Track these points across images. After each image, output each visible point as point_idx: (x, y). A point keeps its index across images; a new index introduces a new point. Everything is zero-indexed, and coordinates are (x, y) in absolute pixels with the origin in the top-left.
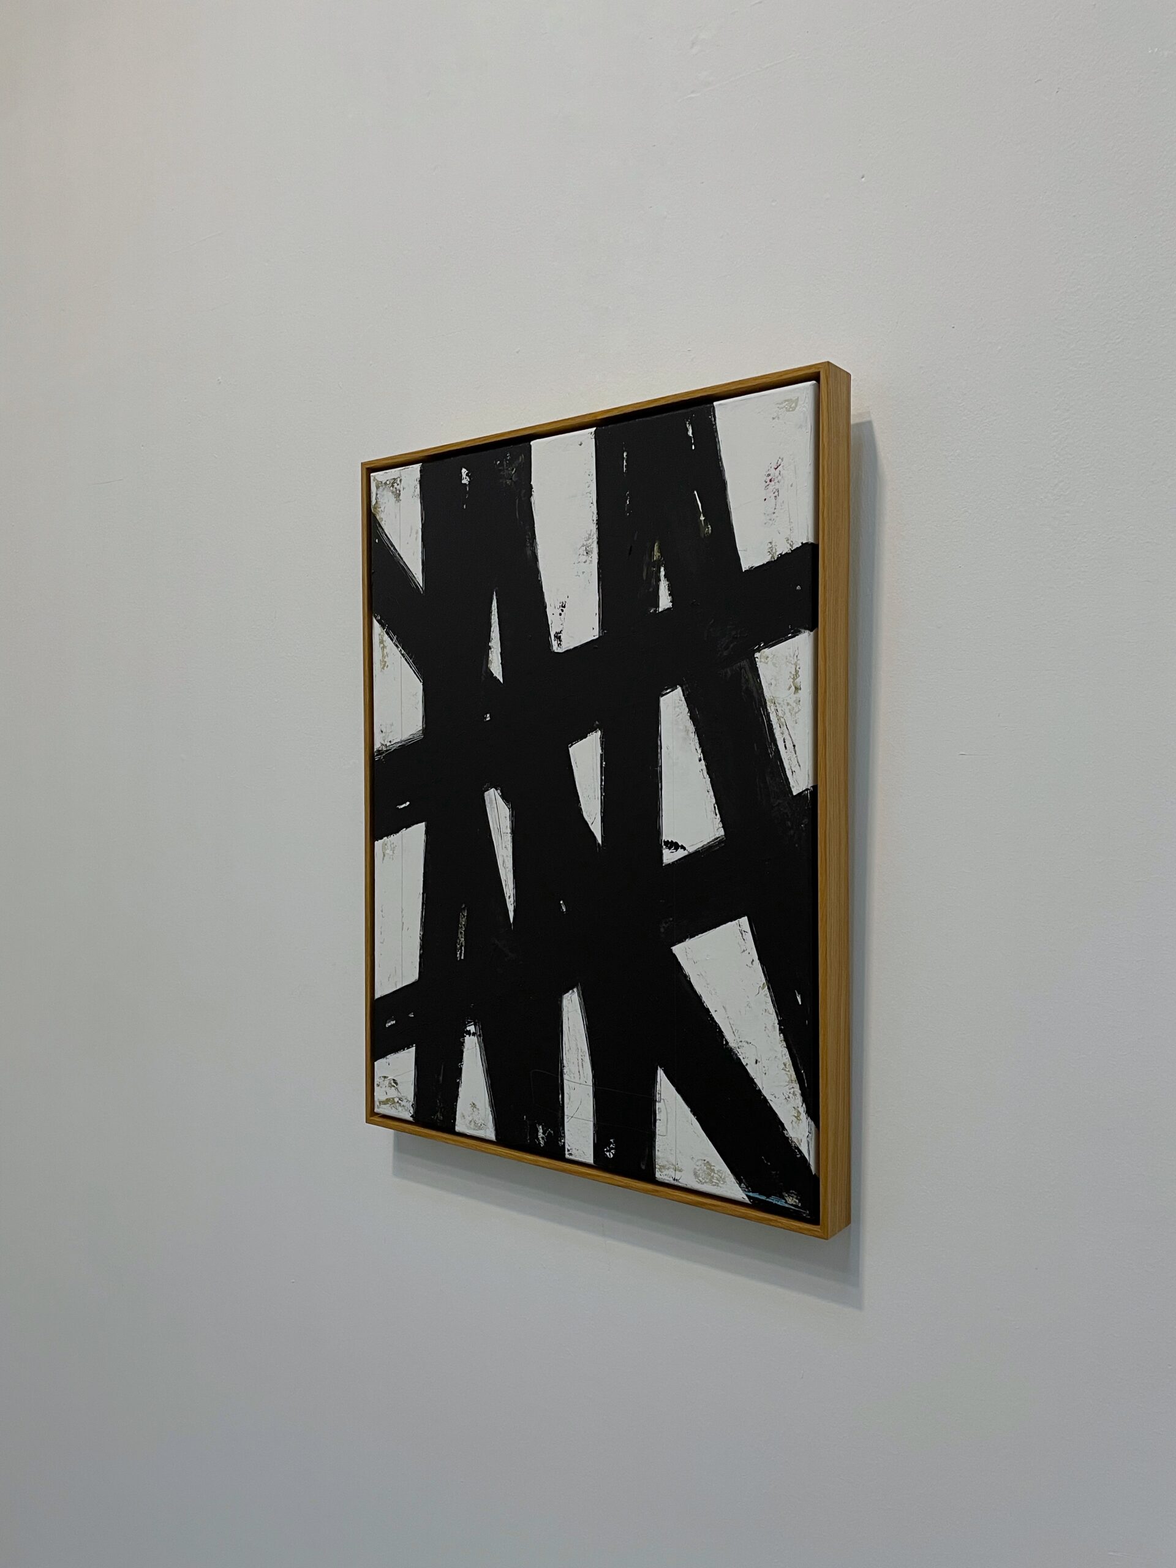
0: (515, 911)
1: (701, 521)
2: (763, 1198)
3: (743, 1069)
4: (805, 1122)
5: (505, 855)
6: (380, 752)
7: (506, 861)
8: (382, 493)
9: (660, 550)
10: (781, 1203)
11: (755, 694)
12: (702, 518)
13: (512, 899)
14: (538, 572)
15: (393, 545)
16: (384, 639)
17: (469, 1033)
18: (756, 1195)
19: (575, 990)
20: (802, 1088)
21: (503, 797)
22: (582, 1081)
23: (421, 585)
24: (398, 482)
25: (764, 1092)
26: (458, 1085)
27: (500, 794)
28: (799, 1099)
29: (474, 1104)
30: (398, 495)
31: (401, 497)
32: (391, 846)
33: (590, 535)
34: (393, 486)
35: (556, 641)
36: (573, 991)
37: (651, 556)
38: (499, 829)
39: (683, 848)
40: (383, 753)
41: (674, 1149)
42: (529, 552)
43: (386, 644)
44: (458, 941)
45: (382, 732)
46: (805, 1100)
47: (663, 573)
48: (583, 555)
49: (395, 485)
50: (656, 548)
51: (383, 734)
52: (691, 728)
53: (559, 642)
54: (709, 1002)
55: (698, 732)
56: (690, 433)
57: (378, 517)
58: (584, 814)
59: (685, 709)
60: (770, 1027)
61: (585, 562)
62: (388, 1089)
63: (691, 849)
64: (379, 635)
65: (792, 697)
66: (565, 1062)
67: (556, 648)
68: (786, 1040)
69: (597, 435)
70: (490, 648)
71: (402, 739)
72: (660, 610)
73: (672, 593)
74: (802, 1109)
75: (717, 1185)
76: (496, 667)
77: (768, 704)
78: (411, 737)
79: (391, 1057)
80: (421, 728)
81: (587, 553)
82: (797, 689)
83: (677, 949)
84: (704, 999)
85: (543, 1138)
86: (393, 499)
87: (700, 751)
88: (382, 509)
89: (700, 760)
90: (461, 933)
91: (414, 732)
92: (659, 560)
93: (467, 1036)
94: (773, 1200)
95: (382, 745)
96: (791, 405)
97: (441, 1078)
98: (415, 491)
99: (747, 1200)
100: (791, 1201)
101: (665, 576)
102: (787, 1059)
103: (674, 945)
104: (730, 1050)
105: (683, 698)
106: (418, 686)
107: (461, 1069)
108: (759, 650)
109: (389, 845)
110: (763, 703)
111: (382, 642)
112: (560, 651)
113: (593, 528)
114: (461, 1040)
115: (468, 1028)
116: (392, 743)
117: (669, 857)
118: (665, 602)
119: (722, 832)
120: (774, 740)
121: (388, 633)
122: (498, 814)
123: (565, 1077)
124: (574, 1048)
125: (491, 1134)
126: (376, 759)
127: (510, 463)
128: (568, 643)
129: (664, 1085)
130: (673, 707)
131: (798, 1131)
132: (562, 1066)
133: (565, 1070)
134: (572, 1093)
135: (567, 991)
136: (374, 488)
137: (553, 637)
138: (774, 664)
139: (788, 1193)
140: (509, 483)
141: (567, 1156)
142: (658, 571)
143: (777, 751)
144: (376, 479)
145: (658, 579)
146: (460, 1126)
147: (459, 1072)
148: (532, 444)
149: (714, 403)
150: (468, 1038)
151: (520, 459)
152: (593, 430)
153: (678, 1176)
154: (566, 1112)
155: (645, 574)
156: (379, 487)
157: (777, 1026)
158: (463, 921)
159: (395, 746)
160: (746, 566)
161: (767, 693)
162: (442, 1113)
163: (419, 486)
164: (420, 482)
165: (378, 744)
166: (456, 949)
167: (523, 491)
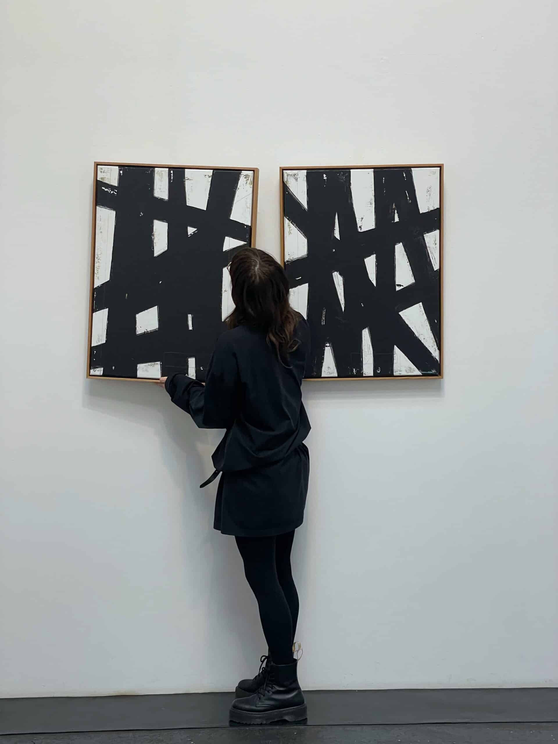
0: (345, 308)
1: (408, 199)
2: (426, 373)
3: (420, 341)
4: (438, 351)
5: (341, 292)
6: (288, 261)
8: (289, 178)
9: (395, 205)
10: (431, 372)
11: (424, 245)
13: (343, 304)
14: (353, 208)
15: (294, 195)
16: (290, 224)
17: (327, 346)
18: (424, 372)
19: (367, 328)
20: (436, 343)
21: (340, 274)
22: (369, 353)
23: (307, 209)
24: (297, 175)
25: (426, 346)
26: (323, 363)
28: (436, 346)
30: (296, 179)
31: (298, 180)
34: (294, 176)
37: (392, 206)
38: (338, 284)
39: (402, 286)
40: (290, 261)
41: (399, 366)
42: (350, 202)
43: (291, 226)
44: (322, 318)
46: (437, 346)
47: (396, 211)
48: (369, 205)
49: (296, 176)
51: (290, 256)
52: (405, 254)
53: (361, 229)
54: (410, 326)
55: (407, 255)
56: (405, 175)
57: (288, 185)
58: (370, 278)
59: (403, 249)
60: (428, 329)
61: (370, 207)
63: (405, 286)
64: (287, 223)
65: (434, 246)
67: (359, 230)
68: (432, 332)
69: (374, 172)
70: (335, 229)
71: (298, 257)
72: (395, 221)
73: (399, 217)
74: (437, 348)
75: (413, 372)
76: (337, 235)
77: (428, 248)
80: (306, 253)
81: (371, 204)
82: (436, 244)
83: (400, 313)
85: (355, 372)
86: (294, 180)
87: (408, 260)
88: (290, 182)
89: (408, 262)
90: (323, 316)
91: (303, 255)
92: (394, 208)
94: (429, 372)
95: (289, 259)
96: (434, 173)
97: (315, 362)
98: (304, 179)
99: (421, 374)
100: (434, 371)
101: (397, 213)
102: (433, 337)
104: (417, 337)
105: (403, 246)
106: (305, 241)
108: (425, 234)
110: (426, 247)
111: (289, 226)
112: (361, 231)
113: (373, 198)
114: (324, 349)
116: (293, 259)
117: (398, 288)
118: (397, 219)
119: (414, 281)
120: (429, 257)
121: (291, 222)
122: (338, 279)
123: (363, 353)
124: (366, 345)
125: (336, 375)
126: (286, 264)
127: (343, 175)
128: (364, 229)
129: (396, 349)
130: (399, 248)
131: (435, 354)
132: (362, 350)
133: (363, 351)
134: (366, 357)
135: (364, 329)
136: (285, 175)
137: (358, 227)
138: (429, 238)
139: (433, 370)
140: (342, 181)
141: (364, 375)
142: (395, 211)
143: (430, 260)
144: (286, 173)
145: (394, 213)
146: (323, 375)
147: (323, 359)
148: (352, 170)
149: (412, 169)
150: (326, 348)
151: (347, 174)
152: (373, 170)
153: (401, 373)
154: (364, 363)
155: (390, 212)
156: (287, 176)
157: (430, 329)
158: (324, 313)
159: (295, 260)
160: (421, 212)
161: (427, 245)
162: (316, 372)
163: (306, 178)
164: (307, 176)
165: (287, 259)
166: (321, 321)
167: (348, 184)
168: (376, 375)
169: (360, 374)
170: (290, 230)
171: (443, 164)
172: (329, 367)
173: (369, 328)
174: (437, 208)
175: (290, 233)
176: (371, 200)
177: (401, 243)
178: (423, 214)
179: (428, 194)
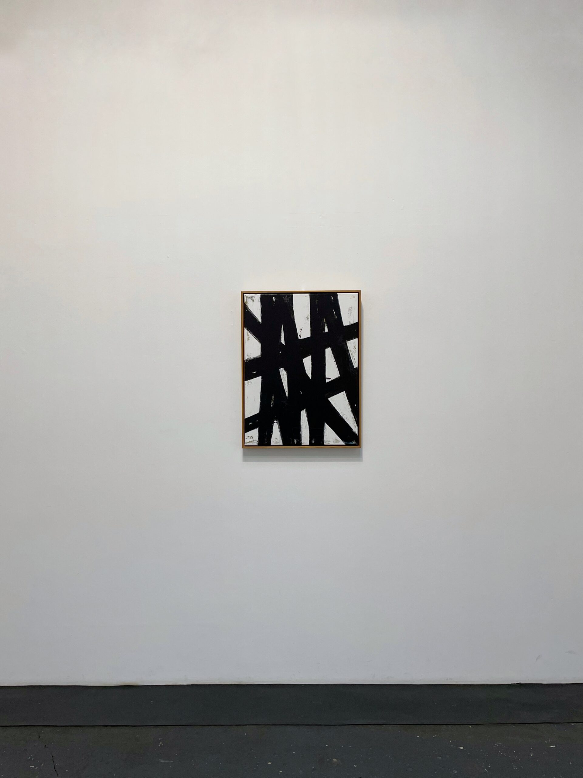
0: (288, 394)
3: (344, 420)
4: (357, 428)
5: (285, 383)
6: (246, 360)
9: (325, 320)
10: (352, 443)
11: (347, 349)
12: (335, 315)
13: (287, 392)
14: (295, 322)
15: (251, 312)
18: (347, 443)
20: (356, 421)
22: (306, 428)
23: (261, 322)
24: (254, 297)
25: (348, 424)
26: (272, 435)
27: (284, 369)
28: (356, 423)
30: (253, 301)
31: (255, 301)
32: (250, 382)
34: (252, 298)
36: (304, 410)
37: (323, 321)
38: (284, 378)
39: (331, 379)
40: (248, 360)
41: (328, 438)
42: (292, 317)
45: (248, 355)
46: (357, 423)
48: (306, 319)
52: (333, 355)
54: (336, 408)
56: (332, 298)
57: (247, 305)
58: (307, 373)
59: (331, 352)
60: (350, 411)
61: (307, 321)
62: (249, 439)
63: (333, 379)
64: (247, 332)
66: (302, 425)
67: (299, 338)
68: (353, 413)
69: (310, 296)
70: (281, 337)
71: (254, 357)
72: (326, 332)
73: (328, 329)
74: (356, 425)
75: (338, 443)
76: (283, 341)
77: (349, 351)
78: (257, 357)
79: (251, 432)
80: (260, 354)
81: (308, 319)
82: (355, 349)
83: (329, 399)
84: (335, 408)
86: (251, 301)
87: (335, 360)
88: (248, 303)
89: (335, 362)
90: (273, 401)
91: (258, 355)
92: (325, 322)
94: (350, 443)
95: (248, 358)
96: (354, 297)
97: (266, 434)
99: (345, 444)
100: (354, 442)
101: (327, 325)
102: (353, 417)
103: (329, 398)
104: (341, 417)
105: (331, 350)
106: (259, 345)
107: (272, 431)
108: (347, 341)
110: (348, 351)
111: (248, 334)
113: (309, 314)
117: (327, 381)
119: (339, 375)
120: (351, 358)
121: (249, 332)
122: (283, 374)
123: (302, 428)
124: (304, 422)
125: (281, 444)
126: (246, 362)
127: (287, 298)
128: (303, 337)
129: (326, 426)
130: (328, 352)
131: (355, 429)
133: (302, 427)
134: (304, 431)
135: (302, 410)
136: (245, 298)
137: (298, 336)
138: (351, 344)
140: (287, 302)
141: (302, 444)
142: (325, 324)
143: (351, 360)
144: (246, 296)
145: (325, 326)
146: (272, 444)
148: (293, 294)
149: (338, 294)
150: (274, 424)
151: (290, 297)
152: (309, 294)
153: (329, 443)
154: (302, 435)
155: (322, 325)
156: (247, 298)
158: (273, 398)
159: (252, 359)
160: (344, 325)
161: (349, 349)
162: (267, 442)
163: (260, 299)
164: (261, 298)
165: (246, 358)
166: (271, 404)
167: (291, 304)
168: (311, 444)
169: (299, 444)
170: (248, 337)
171: (361, 291)
172: (276, 438)
173: (306, 410)
174: (356, 323)
175: (248, 339)
176: (308, 316)
177: (330, 348)
178: (346, 326)
179: (350, 312)
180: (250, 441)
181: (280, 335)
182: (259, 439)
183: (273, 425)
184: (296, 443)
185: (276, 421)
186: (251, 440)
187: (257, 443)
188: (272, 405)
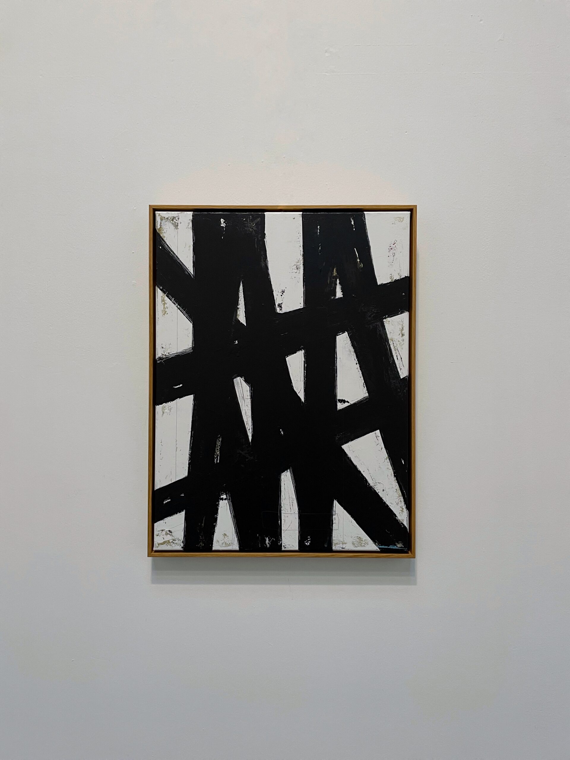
0: (252, 436)
2: (386, 547)
3: (377, 494)
4: (406, 513)
5: (246, 409)
6: (160, 358)
7: (247, 412)
8: (165, 223)
9: (337, 271)
10: (395, 547)
11: (383, 337)
12: (358, 260)
13: (251, 430)
14: (268, 275)
15: (172, 251)
16: (165, 299)
18: (383, 547)
19: (289, 470)
20: (404, 498)
21: (246, 381)
22: (292, 512)
23: (192, 273)
24: (177, 219)
25: (387, 503)
26: (215, 526)
27: (244, 380)
28: (403, 503)
29: (225, 534)
30: (176, 226)
31: (179, 227)
32: (168, 407)
33: (299, 260)
34: (173, 221)
35: (279, 308)
36: (287, 471)
37: (332, 274)
38: (243, 398)
39: (348, 402)
40: (164, 359)
41: (342, 534)
42: (263, 265)
43: (166, 302)
44: (215, 454)
45: (163, 348)
46: (405, 503)
47: (338, 281)
48: (295, 269)
49: (175, 220)
50: (335, 270)
51: (164, 349)
52: (352, 350)
53: (280, 308)
54: (360, 468)
55: (356, 353)
56: (353, 223)
57: (161, 235)
58: (294, 388)
59: (349, 342)
60: (390, 475)
61: (296, 273)
62: (165, 536)
63: (352, 403)
64: (162, 297)
65: (400, 339)
66: (282, 505)
67: (278, 310)
68: (397, 479)
69: (303, 216)
70: (238, 308)
71: (178, 352)
72: (337, 298)
73: (343, 290)
74: (404, 507)
75: (364, 546)
76: (242, 317)
77: (390, 341)
78: (184, 351)
79: (168, 520)
80: (191, 346)
81: (297, 269)
82: (403, 335)
83: (344, 447)
84: (358, 467)
85: (269, 543)
86: (172, 227)
87: (356, 360)
88: (165, 231)
89: (357, 364)
90: (218, 449)
91: (186, 348)
92: (336, 276)
93: (221, 501)
94: (391, 547)
95: (163, 355)
96: (401, 220)
97: (203, 525)
98: (188, 225)
99: (379, 550)
100: (399, 546)
101: (339, 283)
102: (397, 487)
103: (343, 445)
104: (371, 488)
105: (348, 337)
106: (191, 325)
107: (216, 518)
108: (385, 318)
109: (167, 407)
110: (387, 340)
111: (163, 300)
112: (281, 312)
113: (301, 258)
114: (217, 503)
115: (222, 497)
116: (170, 354)
117: (340, 406)
118: (339, 294)
119: (367, 395)
120: (392, 356)
121: (168, 297)
122: (243, 390)
123: (283, 512)
124: (287, 497)
125: (236, 547)
126: (158, 362)
127: (252, 221)
128: (286, 309)
129: (337, 508)
130: (343, 342)
131: (402, 516)
132: (281, 507)
133: (282, 509)
134: (286, 518)
135: (284, 471)
136: (158, 219)
137: (277, 306)
138: (392, 325)
139: (398, 543)
140: (251, 230)
141: (283, 549)
142: (336, 281)
143: (394, 360)
144: (159, 215)
145: (336, 284)
146: (215, 546)
147: (216, 520)
148: (266, 214)
149: (365, 212)
150: (221, 502)
151: (258, 220)
152: (301, 213)
153: (344, 546)
154: (283, 529)
155: (329, 281)
156: (161, 220)
157: (393, 474)
158: (219, 443)
159: (173, 356)
160: (379, 283)
161: (389, 336)
162: (204, 543)
163: (191, 223)
164: (193, 221)
165: (159, 354)
166: (214, 458)
167: (260, 235)
168: (302, 548)
169: (276, 547)
170: (164, 307)
171: (416, 206)
173: (293, 471)
174: (406, 277)
175: (165, 313)
176: (298, 262)
177: (346, 333)
178: (383, 285)
179: (391, 254)
180: (166, 540)
181: (237, 303)
182: (185, 536)
183: (218, 505)
184: (268, 545)
185: (224, 497)
186: (169, 538)
187: (182, 545)
188: (217, 460)
